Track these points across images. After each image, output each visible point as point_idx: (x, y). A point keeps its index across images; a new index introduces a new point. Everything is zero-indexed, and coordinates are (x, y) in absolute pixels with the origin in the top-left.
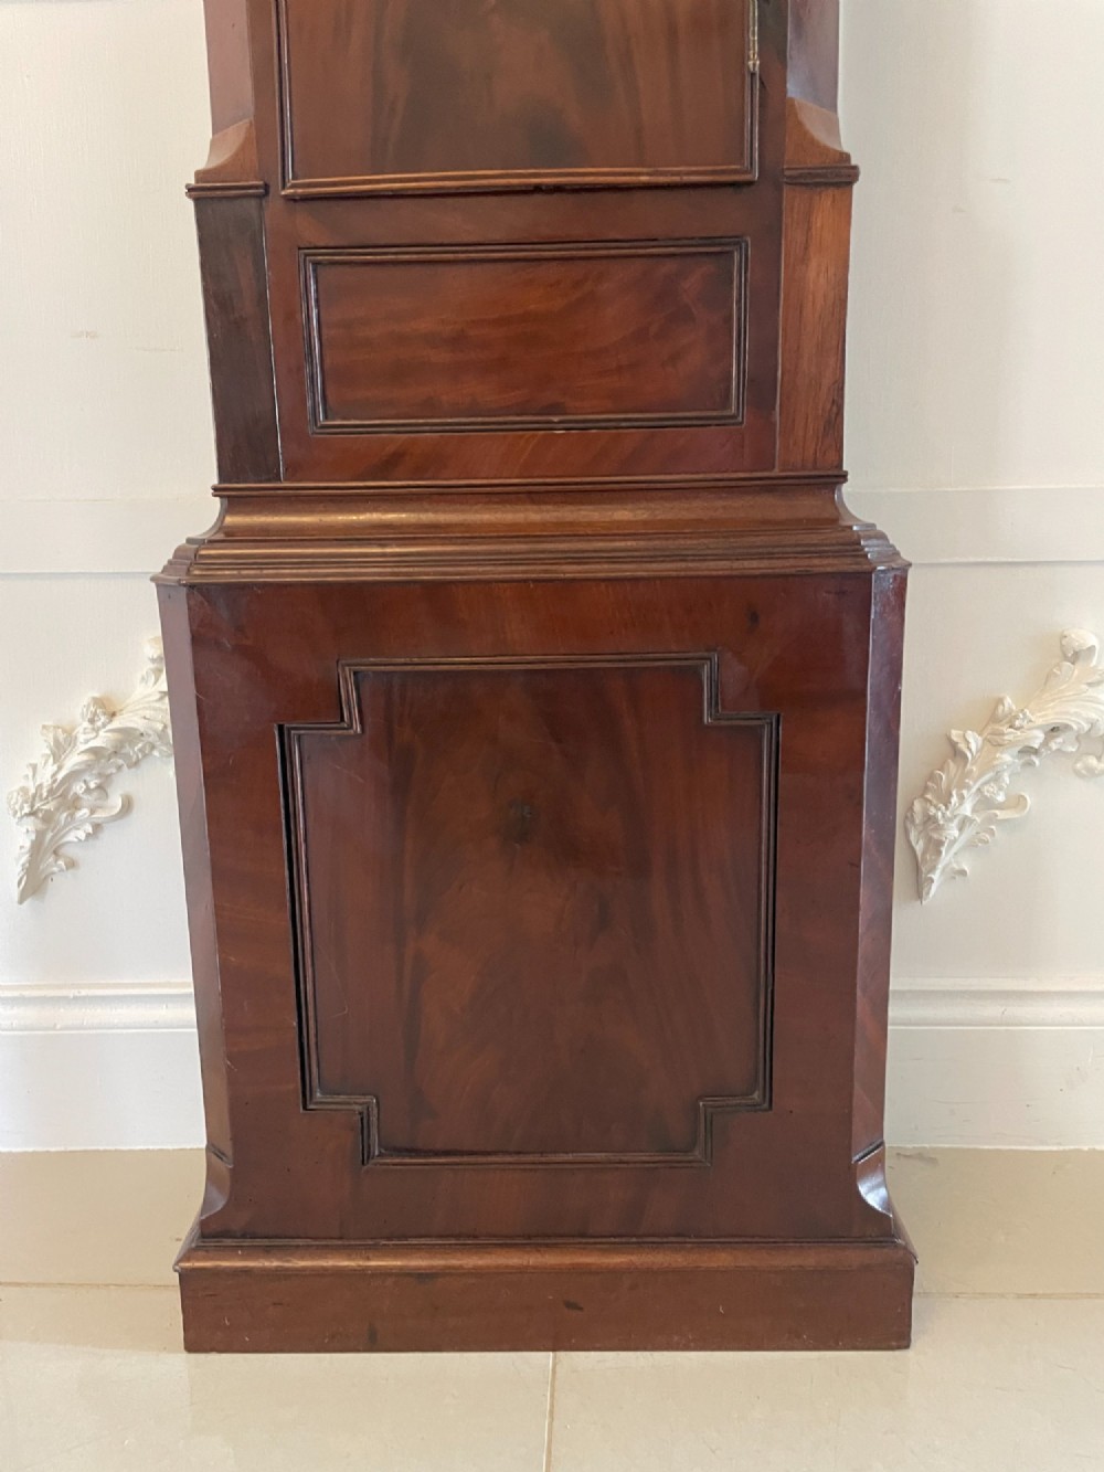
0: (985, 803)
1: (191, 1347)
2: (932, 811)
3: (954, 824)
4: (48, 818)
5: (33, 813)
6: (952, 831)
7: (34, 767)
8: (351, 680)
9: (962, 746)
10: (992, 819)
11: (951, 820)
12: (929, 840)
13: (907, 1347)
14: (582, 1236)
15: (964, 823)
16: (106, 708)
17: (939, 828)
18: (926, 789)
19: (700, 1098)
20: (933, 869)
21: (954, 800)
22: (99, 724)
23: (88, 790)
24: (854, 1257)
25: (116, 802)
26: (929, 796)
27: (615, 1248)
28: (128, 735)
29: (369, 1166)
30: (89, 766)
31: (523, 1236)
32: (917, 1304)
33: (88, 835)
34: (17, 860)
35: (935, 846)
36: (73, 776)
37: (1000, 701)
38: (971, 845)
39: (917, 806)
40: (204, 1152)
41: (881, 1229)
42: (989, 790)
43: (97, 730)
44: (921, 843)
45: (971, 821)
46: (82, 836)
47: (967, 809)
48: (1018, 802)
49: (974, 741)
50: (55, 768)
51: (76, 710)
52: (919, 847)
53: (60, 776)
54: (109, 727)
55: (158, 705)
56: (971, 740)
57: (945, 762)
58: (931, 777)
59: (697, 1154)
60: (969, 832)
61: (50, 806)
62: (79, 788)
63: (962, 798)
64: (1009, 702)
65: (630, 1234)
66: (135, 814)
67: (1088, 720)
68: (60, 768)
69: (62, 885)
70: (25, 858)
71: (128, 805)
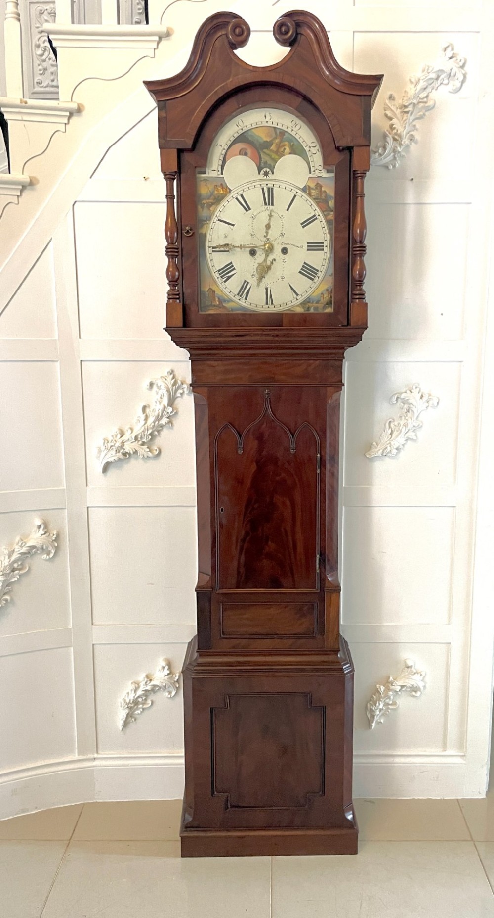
0: (386, 704)
1: (182, 856)
2: (372, 707)
3: (378, 711)
4: (130, 708)
5: (128, 707)
6: (378, 712)
7: (128, 693)
8: (228, 698)
9: (379, 690)
10: (389, 708)
11: (377, 709)
12: (372, 714)
13: (357, 854)
14: (278, 827)
15: (381, 710)
16: (149, 678)
17: (374, 712)
18: (371, 700)
19: (308, 793)
20: (373, 722)
21: (378, 704)
22: (148, 683)
23: (142, 700)
24: (344, 832)
25: (149, 702)
26: (371, 702)
27: (287, 830)
28: (155, 686)
29: (227, 810)
30: (143, 695)
31: (261, 827)
32: (359, 843)
33: (141, 712)
34: (122, 719)
35: (373, 716)
36: (139, 697)
37: (389, 678)
38: (383, 715)
39: (368, 705)
40: (182, 803)
41: (351, 826)
42: (387, 701)
43: (147, 685)
44: (370, 715)
45: (383, 709)
46: (140, 712)
47: (381, 707)
48: (394, 703)
49: (382, 688)
50: (134, 695)
51: (141, 678)
52: (369, 716)
53: (136, 697)
54: (150, 684)
55: (163, 678)
56: (381, 688)
57: (376, 693)
58: (372, 697)
59: (306, 807)
60: (382, 712)
61: (132, 705)
62: (140, 700)
63: (379, 704)
64: (391, 679)
65: (290, 827)
66: (154, 704)
67: (411, 685)
68: (136, 695)
69: (132, 725)
70: (124, 719)
71: (152, 703)
